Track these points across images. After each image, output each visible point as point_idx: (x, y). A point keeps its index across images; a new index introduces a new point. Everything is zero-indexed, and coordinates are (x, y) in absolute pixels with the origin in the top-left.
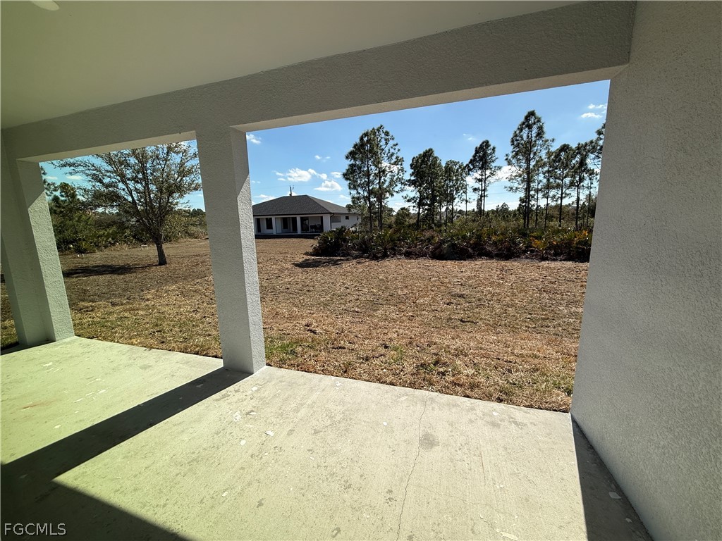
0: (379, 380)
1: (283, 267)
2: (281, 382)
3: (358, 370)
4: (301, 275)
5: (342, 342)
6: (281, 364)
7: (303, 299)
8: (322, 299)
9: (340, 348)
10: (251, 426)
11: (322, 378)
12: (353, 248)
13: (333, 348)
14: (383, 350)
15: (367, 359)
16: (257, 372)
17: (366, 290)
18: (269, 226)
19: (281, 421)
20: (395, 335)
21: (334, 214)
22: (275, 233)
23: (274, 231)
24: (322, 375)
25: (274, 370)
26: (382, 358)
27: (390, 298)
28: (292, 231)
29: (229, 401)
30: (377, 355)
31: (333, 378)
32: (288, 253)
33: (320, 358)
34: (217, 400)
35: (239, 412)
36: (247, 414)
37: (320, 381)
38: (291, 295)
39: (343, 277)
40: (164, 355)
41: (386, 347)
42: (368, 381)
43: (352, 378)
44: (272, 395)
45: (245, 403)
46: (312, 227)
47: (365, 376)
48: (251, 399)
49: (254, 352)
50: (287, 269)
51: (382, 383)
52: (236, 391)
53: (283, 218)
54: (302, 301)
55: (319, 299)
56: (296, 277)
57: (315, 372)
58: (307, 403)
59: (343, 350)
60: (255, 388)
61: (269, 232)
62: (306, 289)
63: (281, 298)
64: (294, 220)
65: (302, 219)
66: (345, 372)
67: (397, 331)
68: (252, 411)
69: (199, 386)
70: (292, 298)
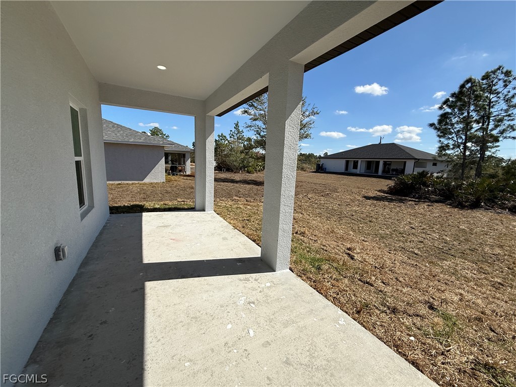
0: (397, 347)
1: (355, 198)
2: (291, 289)
3: (374, 318)
4: (369, 207)
5: (373, 278)
6: (302, 274)
7: (362, 227)
8: (380, 231)
9: (368, 283)
10: (244, 316)
11: (327, 306)
12: (434, 192)
13: (360, 280)
14: (424, 310)
15: (394, 311)
16: (279, 272)
17: (436, 236)
18: (355, 167)
19: (267, 327)
20: (456, 298)
21: (419, 159)
22: (358, 173)
23: (358, 171)
24: (330, 303)
25: (293, 275)
26: (418, 321)
27: (468, 251)
28: (374, 172)
29: (246, 285)
30: (411, 312)
31: (340, 312)
32: (364, 189)
33: (340, 284)
34: (240, 280)
35: (245, 298)
36: (249, 303)
37: (324, 308)
38: (353, 221)
39: (412, 217)
40: (238, 235)
41: (431, 307)
42: (380, 339)
43: (362, 324)
44: (276, 297)
45: (254, 293)
46: (393, 170)
47: (380, 331)
48: (260, 292)
49: (280, 254)
50: (358, 200)
51: (400, 353)
52: (256, 280)
53: (368, 161)
54: (361, 228)
55: (378, 230)
56: (364, 208)
57: (326, 297)
58: (299, 324)
59: (370, 287)
60: (268, 284)
61: (354, 171)
62: (369, 219)
63: (344, 221)
64: (378, 163)
65: (385, 164)
66: (358, 312)
67: (461, 294)
68: (253, 303)
69: (238, 264)
70: (353, 223)
